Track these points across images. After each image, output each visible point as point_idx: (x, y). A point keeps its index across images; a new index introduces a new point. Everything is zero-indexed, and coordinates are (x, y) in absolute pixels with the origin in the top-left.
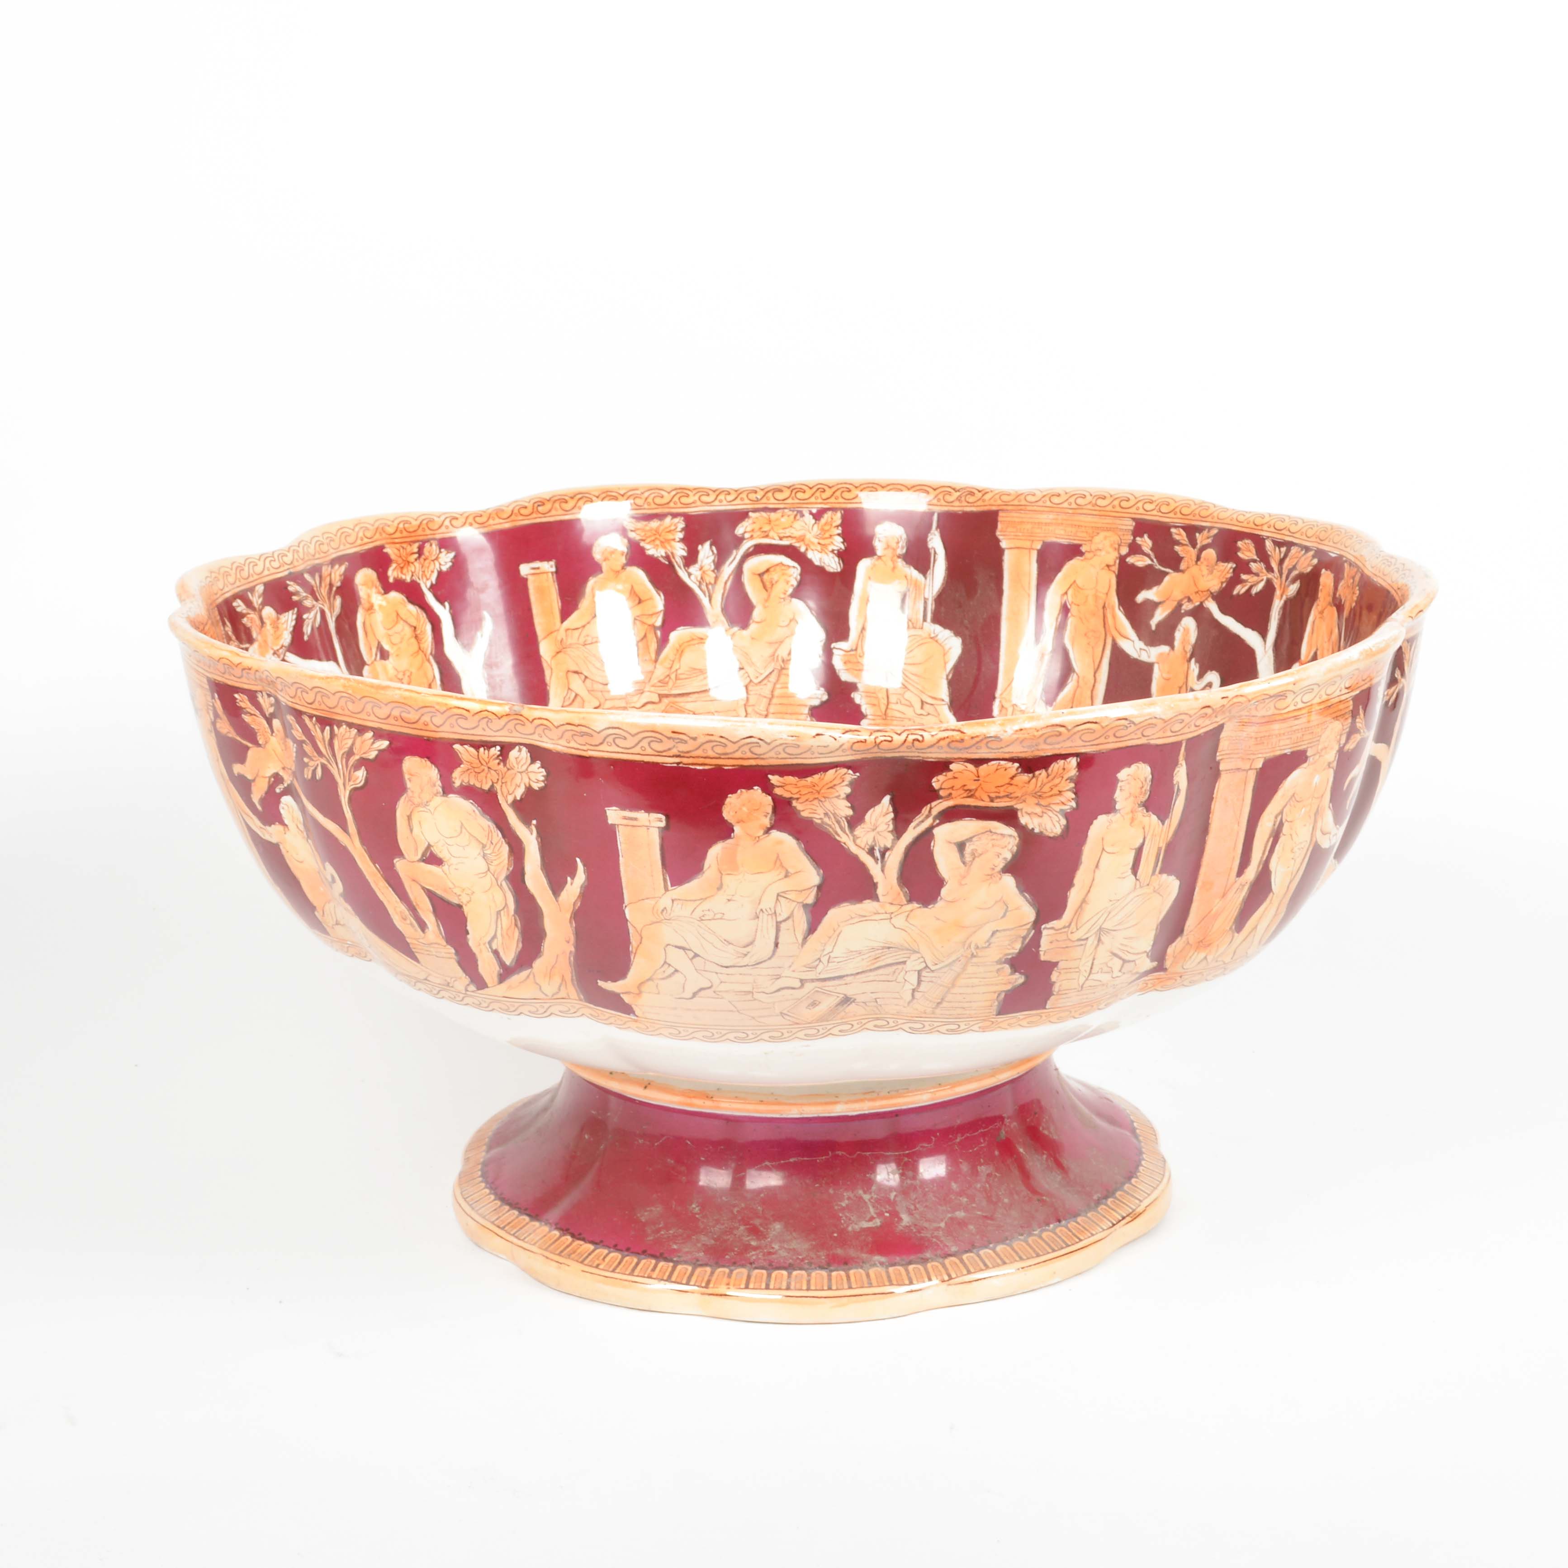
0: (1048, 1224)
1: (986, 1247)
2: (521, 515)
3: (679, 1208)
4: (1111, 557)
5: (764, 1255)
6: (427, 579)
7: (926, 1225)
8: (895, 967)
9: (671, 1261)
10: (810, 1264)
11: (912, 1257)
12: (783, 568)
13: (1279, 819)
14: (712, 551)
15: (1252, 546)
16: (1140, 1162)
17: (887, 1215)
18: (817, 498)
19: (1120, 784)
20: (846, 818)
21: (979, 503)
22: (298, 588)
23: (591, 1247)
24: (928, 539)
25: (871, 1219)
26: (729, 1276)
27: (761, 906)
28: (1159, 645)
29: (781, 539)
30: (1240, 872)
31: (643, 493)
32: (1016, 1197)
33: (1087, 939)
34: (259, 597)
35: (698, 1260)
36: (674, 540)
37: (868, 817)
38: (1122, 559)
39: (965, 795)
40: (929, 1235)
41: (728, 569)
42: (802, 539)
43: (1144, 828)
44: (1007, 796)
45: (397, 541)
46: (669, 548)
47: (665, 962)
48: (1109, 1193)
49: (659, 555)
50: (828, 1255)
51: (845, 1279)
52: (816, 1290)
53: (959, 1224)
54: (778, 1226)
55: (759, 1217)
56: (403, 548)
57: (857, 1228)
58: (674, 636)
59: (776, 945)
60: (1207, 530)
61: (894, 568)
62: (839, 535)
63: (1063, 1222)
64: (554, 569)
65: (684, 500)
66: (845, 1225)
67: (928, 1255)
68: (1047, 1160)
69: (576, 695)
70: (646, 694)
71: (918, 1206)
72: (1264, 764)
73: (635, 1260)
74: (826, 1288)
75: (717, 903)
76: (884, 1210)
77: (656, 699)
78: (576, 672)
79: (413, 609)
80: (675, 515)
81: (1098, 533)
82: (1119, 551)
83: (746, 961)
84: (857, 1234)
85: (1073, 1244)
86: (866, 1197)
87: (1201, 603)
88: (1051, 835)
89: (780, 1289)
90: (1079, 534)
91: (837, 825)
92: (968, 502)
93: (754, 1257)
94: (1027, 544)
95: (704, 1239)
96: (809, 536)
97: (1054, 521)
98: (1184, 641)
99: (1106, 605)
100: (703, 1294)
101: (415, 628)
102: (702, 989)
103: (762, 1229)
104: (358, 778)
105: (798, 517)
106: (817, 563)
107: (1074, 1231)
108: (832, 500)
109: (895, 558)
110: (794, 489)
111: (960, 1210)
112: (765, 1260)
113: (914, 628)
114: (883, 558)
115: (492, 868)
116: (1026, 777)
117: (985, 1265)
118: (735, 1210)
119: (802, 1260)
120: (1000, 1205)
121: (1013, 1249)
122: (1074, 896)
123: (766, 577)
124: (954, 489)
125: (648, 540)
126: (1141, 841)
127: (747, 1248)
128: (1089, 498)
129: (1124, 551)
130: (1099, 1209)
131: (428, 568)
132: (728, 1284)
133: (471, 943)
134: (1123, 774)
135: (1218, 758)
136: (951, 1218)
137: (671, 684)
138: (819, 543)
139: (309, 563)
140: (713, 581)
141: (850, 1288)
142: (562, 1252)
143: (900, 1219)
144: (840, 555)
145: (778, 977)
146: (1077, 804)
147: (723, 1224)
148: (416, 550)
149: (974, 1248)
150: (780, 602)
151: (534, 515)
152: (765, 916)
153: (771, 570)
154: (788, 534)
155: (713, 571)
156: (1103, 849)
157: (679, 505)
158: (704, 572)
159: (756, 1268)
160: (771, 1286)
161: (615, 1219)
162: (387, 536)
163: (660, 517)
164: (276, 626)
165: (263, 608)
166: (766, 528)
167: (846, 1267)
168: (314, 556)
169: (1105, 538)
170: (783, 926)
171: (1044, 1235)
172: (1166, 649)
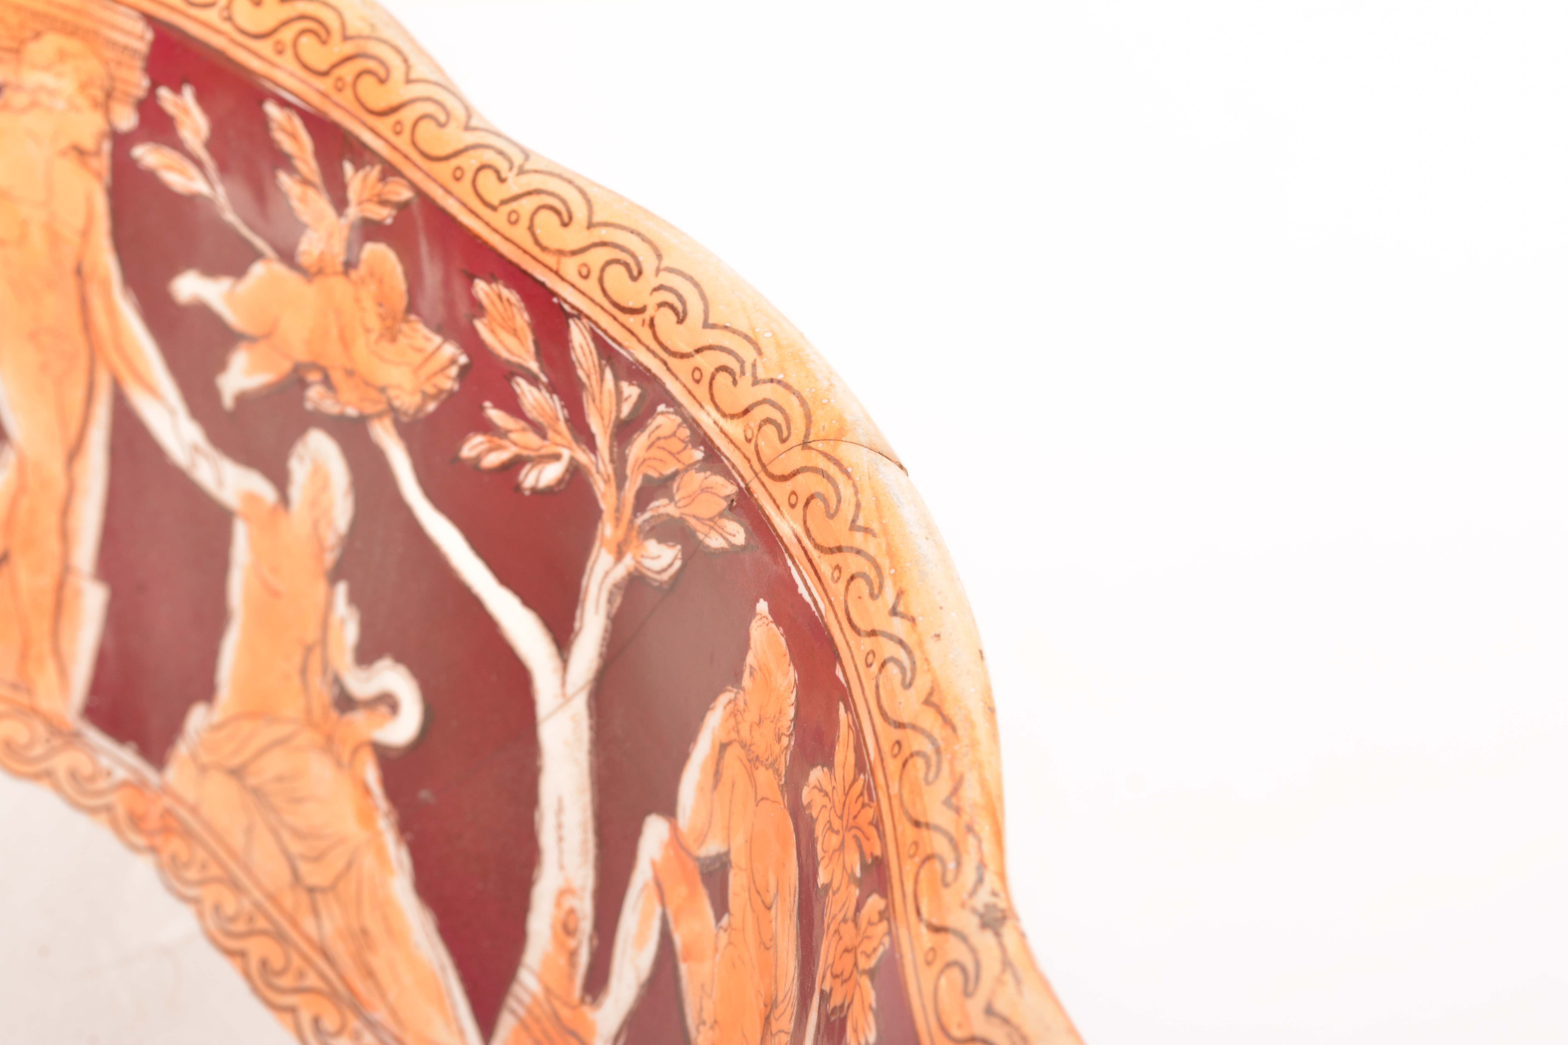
15: (523, 318)
28: (246, 465)
38: (120, 144)
98: (317, 505)
99: (86, 269)
129: (124, 118)
169: (62, 56)
172: (266, 491)
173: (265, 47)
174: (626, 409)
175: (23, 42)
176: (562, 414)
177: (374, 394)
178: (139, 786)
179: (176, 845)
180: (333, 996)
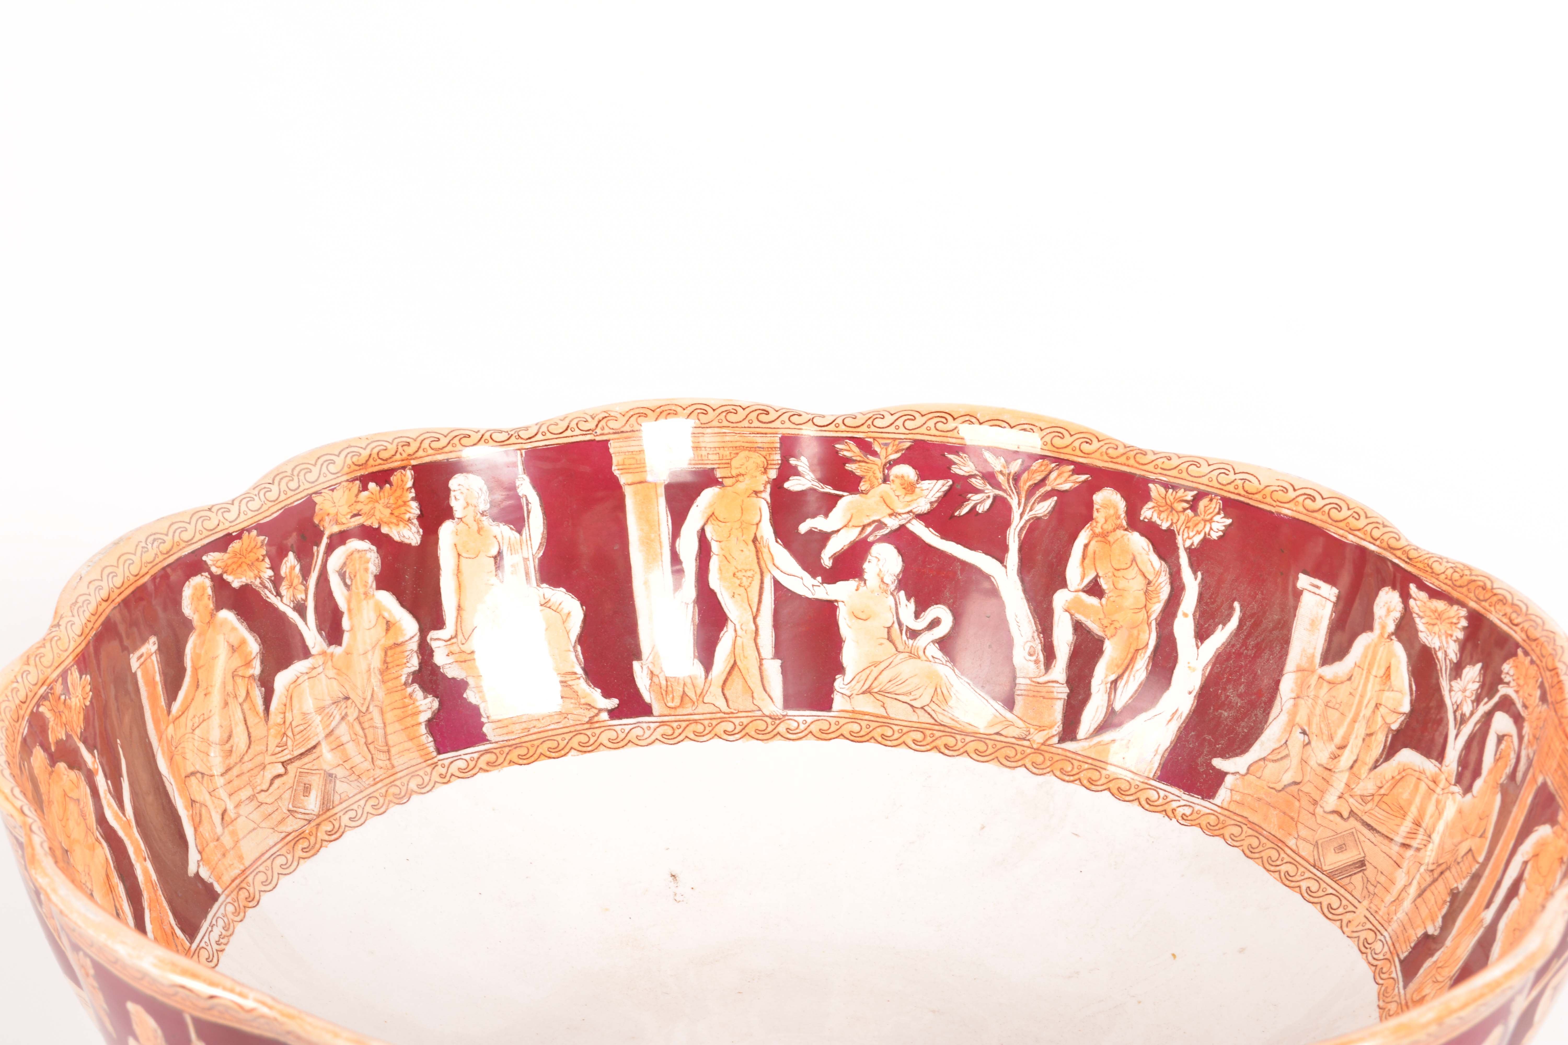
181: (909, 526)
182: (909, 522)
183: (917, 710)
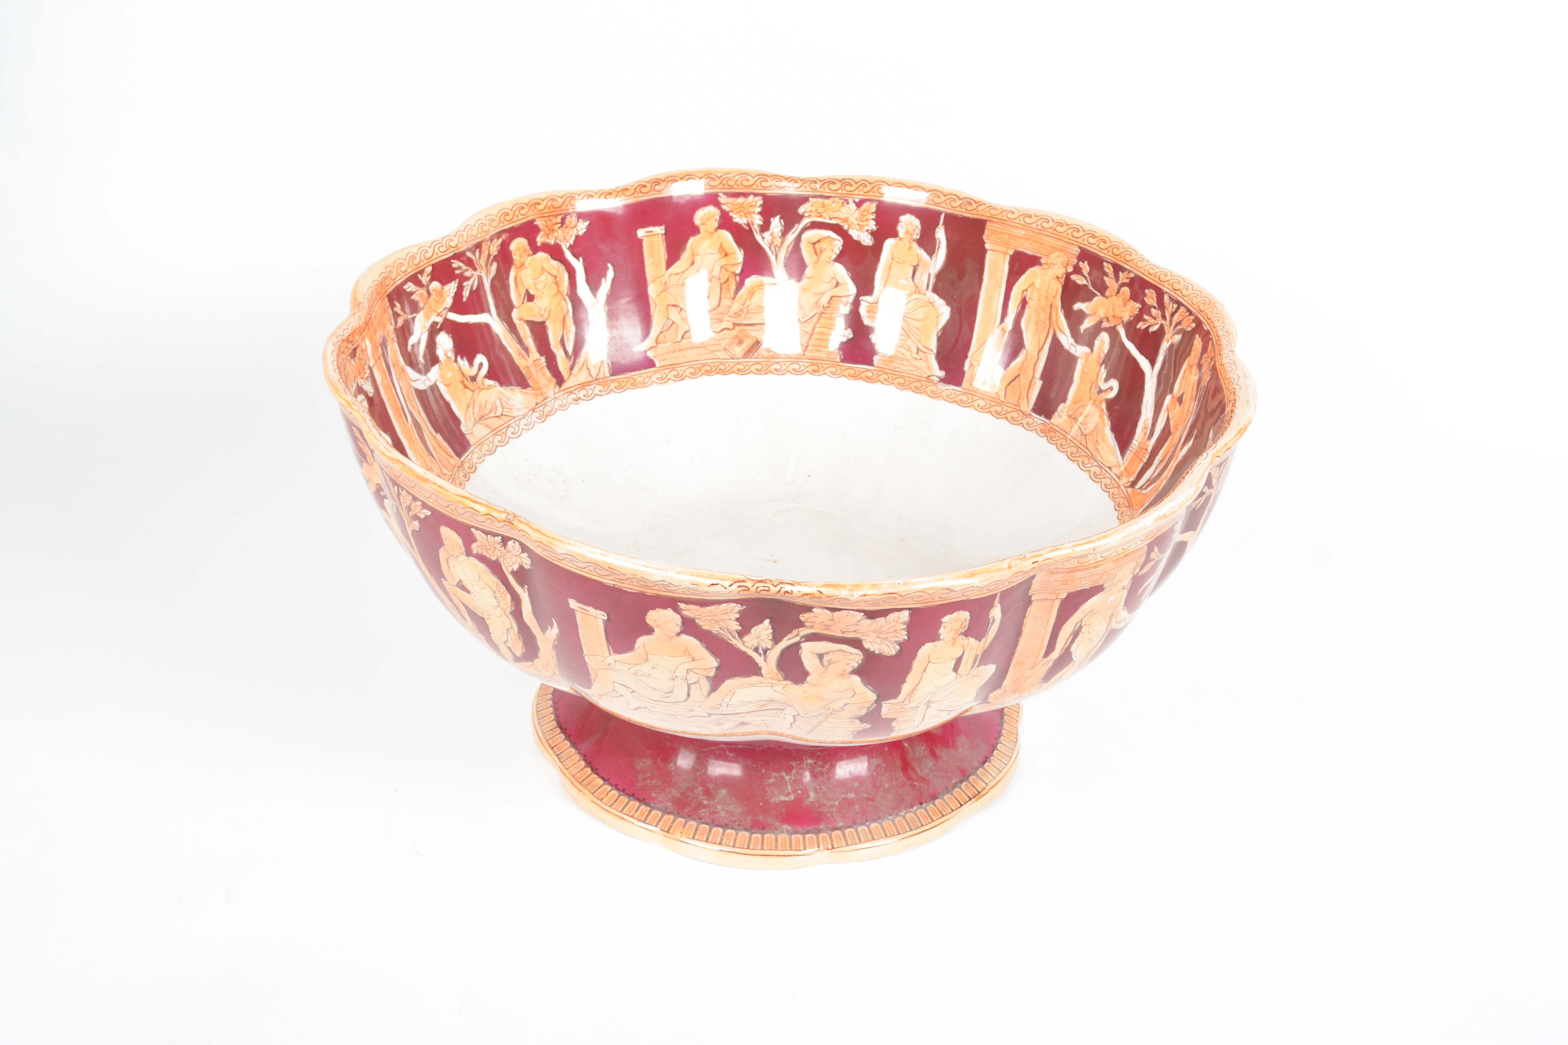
0: (912, 807)
1: (863, 824)
2: (642, 193)
3: (662, 765)
4: (1061, 272)
5: (710, 813)
6: (567, 242)
7: (826, 802)
8: (777, 711)
9: (649, 806)
10: (739, 825)
11: (810, 828)
12: (830, 240)
13: (1078, 625)
14: (781, 223)
15: (1154, 296)
16: (997, 744)
17: (800, 792)
18: (860, 191)
19: (943, 625)
20: (736, 631)
21: (974, 212)
22: (461, 264)
23: (601, 781)
24: (936, 231)
25: (789, 794)
26: (684, 827)
27: (676, 674)
28: (1084, 345)
29: (831, 219)
30: (1047, 654)
31: (734, 177)
32: (894, 783)
33: (918, 707)
34: (428, 276)
35: (667, 809)
36: (754, 212)
37: (753, 630)
38: (1068, 275)
39: (824, 628)
40: (826, 811)
41: (791, 237)
42: (846, 220)
43: (963, 647)
44: (855, 631)
45: (545, 215)
46: (750, 218)
47: (614, 690)
48: (964, 775)
49: (742, 223)
50: (752, 820)
51: (760, 841)
52: (739, 848)
53: (849, 803)
54: (723, 792)
55: (712, 782)
56: (550, 220)
57: (777, 800)
58: (748, 281)
59: (689, 695)
60: (1127, 272)
61: (910, 248)
62: (873, 219)
63: (924, 805)
64: (663, 232)
65: (764, 184)
66: (769, 797)
67: (822, 827)
68: (925, 749)
69: (673, 323)
70: (724, 322)
71: (822, 787)
72: (1067, 596)
73: (627, 800)
74: (746, 847)
75: (646, 668)
76: (798, 788)
77: (731, 326)
78: (674, 306)
79: (555, 263)
80: (756, 195)
81: (1054, 252)
82: (1066, 268)
83: (668, 700)
84: (776, 805)
85: (927, 825)
86: (787, 778)
87: (1115, 326)
88: (889, 655)
89: (715, 843)
90: (1041, 249)
91: (729, 635)
92: (967, 210)
93: (703, 814)
94: (1004, 249)
95: (674, 791)
96: (852, 219)
97: (1025, 236)
98: (1100, 349)
99: (1053, 305)
100: (665, 836)
101: (556, 277)
102: (640, 708)
103: (713, 792)
104: (415, 525)
105: (845, 204)
106: (855, 238)
107: (930, 812)
108: (871, 193)
109: (912, 241)
110: (844, 182)
111: (852, 792)
112: (710, 817)
113: (920, 293)
114: (903, 240)
115: (501, 605)
116: (869, 621)
117: (860, 840)
118: (698, 774)
119: (735, 822)
120: (881, 789)
121: (882, 827)
122: (906, 688)
123: (817, 246)
124: (958, 198)
125: (735, 212)
126: (961, 653)
127: (700, 805)
128: (1051, 224)
129: (1070, 269)
130: (954, 791)
131: (568, 233)
132: (682, 833)
133: (493, 638)
134: (946, 619)
135: (1030, 594)
136: (844, 798)
137: (743, 316)
138: (858, 224)
139: (471, 243)
140: (779, 245)
141: (762, 849)
142: (583, 781)
143: (808, 796)
144: (873, 233)
145: (693, 711)
146: (908, 638)
147: (688, 782)
148: (559, 221)
149: (854, 825)
150: (826, 265)
151: (652, 193)
152: (679, 680)
153: (822, 241)
154: (836, 216)
155: (780, 237)
156: (929, 661)
157: (760, 187)
158: (774, 237)
159: (703, 823)
160: (710, 840)
161: (621, 763)
162: (538, 212)
163: (746, 195)
164: (440, 294)
165: (430, 283)
166: (821, 210)
167: (763, 831)
168: (476, 236)
169: (1059, 256)
170: (692, 686)
171: (907, 816)
172: (1087, 350)
173: (1105, 251)
174: (1174, 310)
175: (1050, 254)
176: (1160, 314)
177: (1119, 319)
178: (1044, 424)
179: (1052, 434)
180: (1088, 456)
181: (448, 317)
182: (446, 315)
183: (501, 417)
